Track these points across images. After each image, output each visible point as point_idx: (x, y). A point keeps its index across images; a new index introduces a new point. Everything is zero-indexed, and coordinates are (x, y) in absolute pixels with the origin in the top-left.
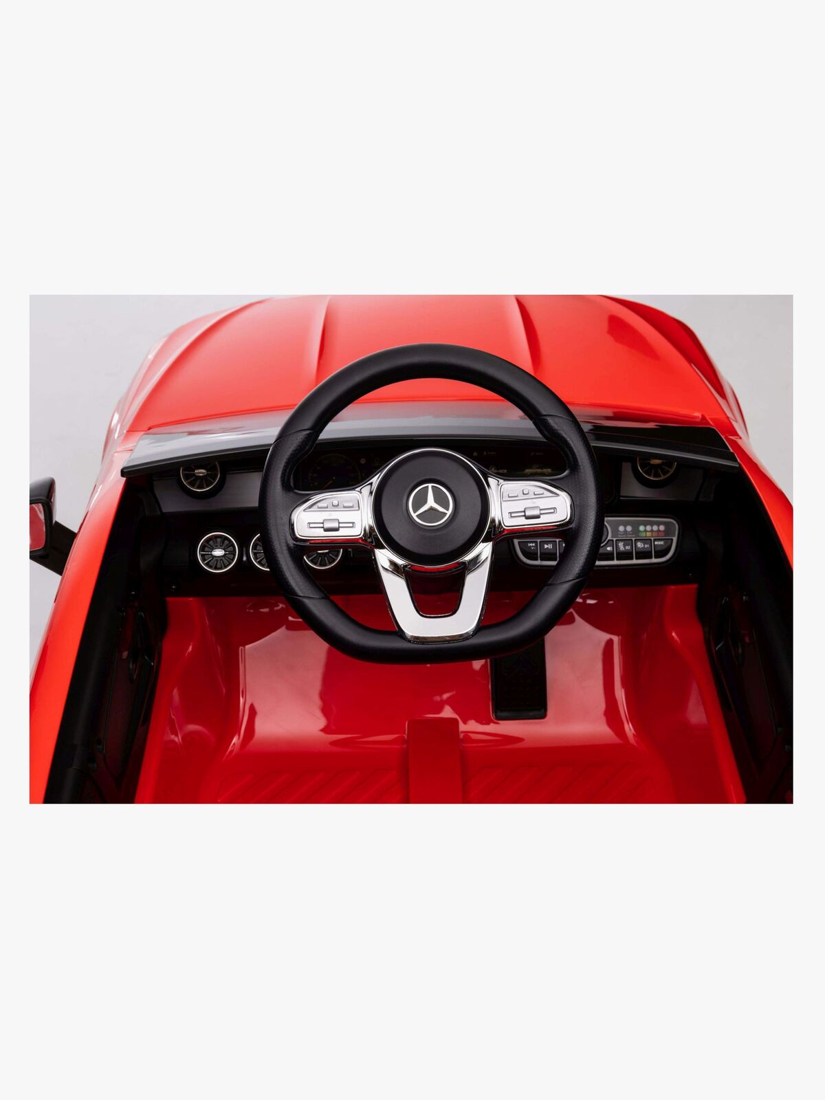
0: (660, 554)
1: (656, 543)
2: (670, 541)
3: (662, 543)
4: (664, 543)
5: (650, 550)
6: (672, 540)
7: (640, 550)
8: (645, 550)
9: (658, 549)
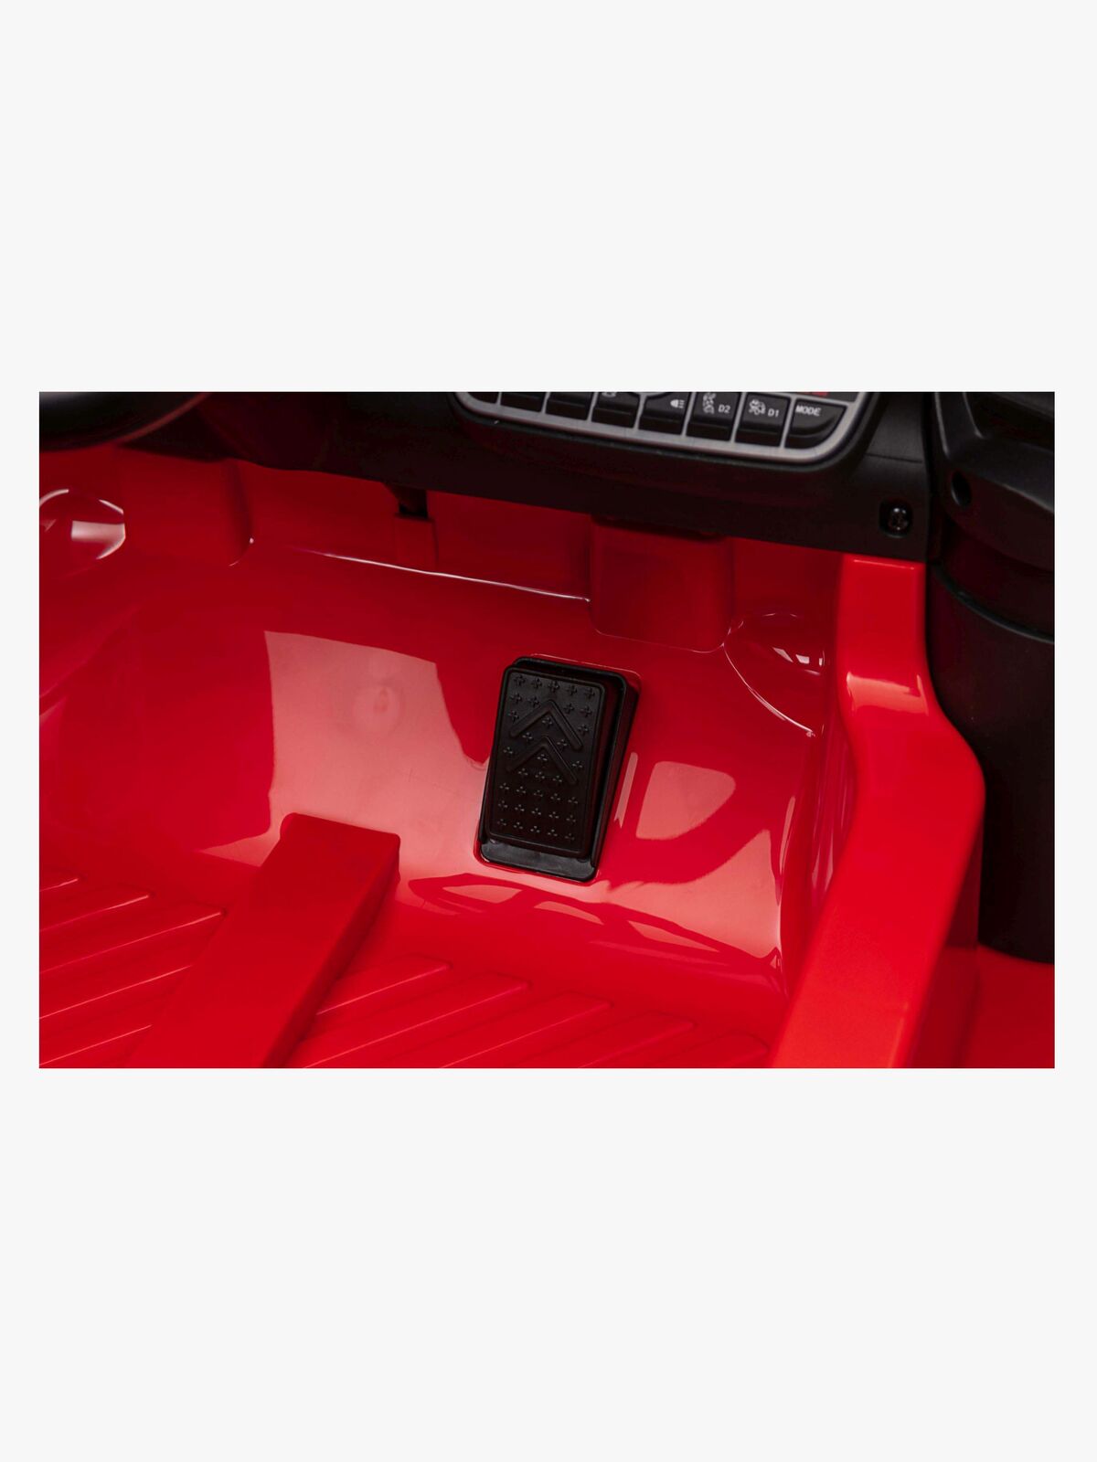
0: (802, 437)
1: (800, 409)
2: (838, 412)
3: (815, 411)
4: (821, 413)
5: (781, 422)
6: (845, 408)
7: (755, 421)
8: (766, 422)
9: (799, 424)
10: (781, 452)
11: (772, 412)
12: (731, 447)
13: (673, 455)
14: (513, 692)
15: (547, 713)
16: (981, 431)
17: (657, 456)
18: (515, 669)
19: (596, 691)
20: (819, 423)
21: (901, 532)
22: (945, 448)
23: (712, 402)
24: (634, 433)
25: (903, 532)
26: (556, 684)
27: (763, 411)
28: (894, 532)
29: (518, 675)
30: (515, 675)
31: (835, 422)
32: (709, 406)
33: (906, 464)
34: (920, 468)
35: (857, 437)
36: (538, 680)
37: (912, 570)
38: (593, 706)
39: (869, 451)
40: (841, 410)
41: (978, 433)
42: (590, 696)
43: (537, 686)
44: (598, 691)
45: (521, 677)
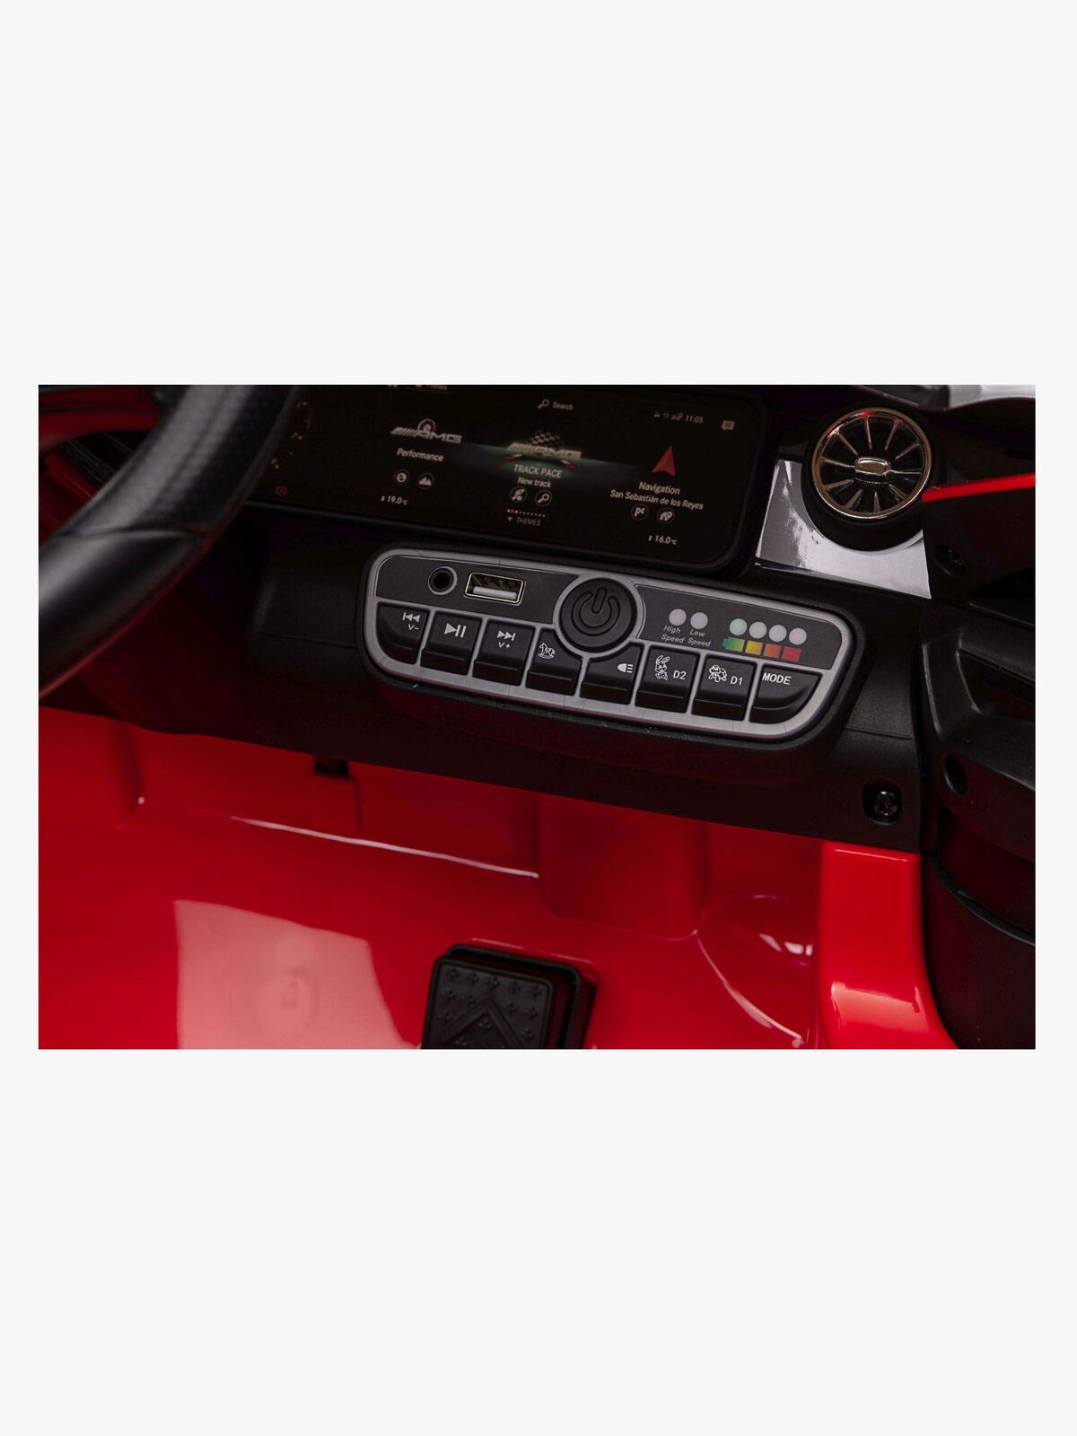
10: (746, 727)
11: (734, 680)
12: (687, 719)
13: (621, 728)
14: (444, 989)
15: (484, 1015)
16: (978, 705)
17: (603, 728)
18: (447, 960)
19: (542, 988)
20: (790, 693)
21: (890, 819)
22: (937, 726)
23: (665, 666)
24: (574, 702)
25: (891, 818)
26: (495, 980)
27: (724, 679)
28: (881, 818)
29: (450, 968)
30: (446, 968)
31: (809, 692)
32: (662, 671)
33: (893, 740)
34: (910, 746)
35: (834, 710)
36: (474, 975)
37: (902, 861)
38: (540, 1005)
39: (848, 726)
40: (816, 678)
41: (975, 707)
42: (536, 994)
43: (473, 982)
44: (545, 988)
45: (454, 971)
